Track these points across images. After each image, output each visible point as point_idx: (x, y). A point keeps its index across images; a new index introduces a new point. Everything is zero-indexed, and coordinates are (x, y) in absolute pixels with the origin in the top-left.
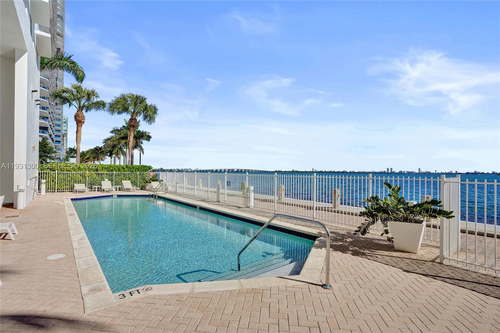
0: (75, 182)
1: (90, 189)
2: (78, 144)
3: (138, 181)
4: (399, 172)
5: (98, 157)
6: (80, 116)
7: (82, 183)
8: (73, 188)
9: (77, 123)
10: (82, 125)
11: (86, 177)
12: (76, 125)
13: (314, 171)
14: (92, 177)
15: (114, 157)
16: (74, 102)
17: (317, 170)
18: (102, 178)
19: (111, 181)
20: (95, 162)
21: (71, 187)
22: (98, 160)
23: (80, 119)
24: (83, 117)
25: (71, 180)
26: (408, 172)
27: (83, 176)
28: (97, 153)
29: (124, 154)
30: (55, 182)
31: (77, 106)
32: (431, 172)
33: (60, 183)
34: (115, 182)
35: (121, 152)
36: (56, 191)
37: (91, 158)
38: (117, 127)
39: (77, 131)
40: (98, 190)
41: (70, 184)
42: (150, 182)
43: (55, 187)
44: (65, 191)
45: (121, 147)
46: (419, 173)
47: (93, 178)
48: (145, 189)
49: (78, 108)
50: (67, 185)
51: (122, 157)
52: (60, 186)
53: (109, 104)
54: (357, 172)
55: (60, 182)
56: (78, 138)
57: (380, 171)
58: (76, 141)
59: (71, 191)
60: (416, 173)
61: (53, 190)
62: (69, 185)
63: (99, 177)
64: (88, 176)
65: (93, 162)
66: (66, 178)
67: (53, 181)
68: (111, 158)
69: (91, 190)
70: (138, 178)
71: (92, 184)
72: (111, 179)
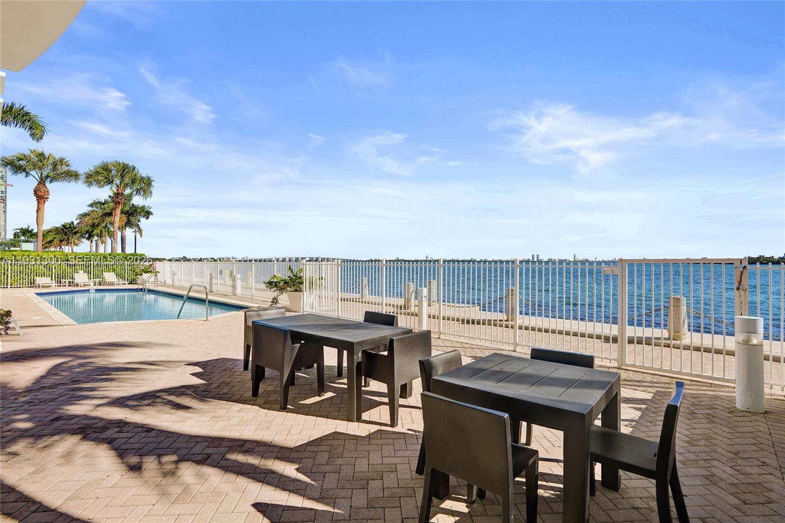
0: (36, 275)
1: (58, 283)
2: (39, 225)
3: (126, 273)
4: (549, 260)
5: (68, 239)
6: (42, 191)
7: (47, 277)
8: (34, 283)
9: (37, 200)
10: (45, 202)
11: (52, 269)
12: (37, 202)
13: (429, 259)
14: (60, 269)
15: (96, 240)
16: (33, 173)
17: (433, 258)
18: (75, 270)
19: (88, 273)
20: (63, 247)
21: (31, 282)
22: (68, 244)
23: (43, 194)
24: (47, 192)
25: (31, 273)
27: (48, 267)
28: (67, 233)
29: (112, 235)
30: (8, 276)
31: (37, 177)
32: (589, 260)
33: (15, 277)
34: (93, 274)
35: (106, 233)
36: (9, 286)
37: (55, 242)
38: (99, 199)
39: (37, 210)
40: (70, 285)
41: (30, 278)
42: (142, 275)
43: (7, 281)
44: (21, 286)
45: (106, 226)
46: (575, 261)
47: (63, 270)
48: (135, 283)
49: (38, 179)
50: (25, 279)
51: (109, 241)
52: (14, 281)
53: (85, 174)
55: (14, 275)
56: (40, 219)
57: (522, 259)
58: (37, 222)
59: (31, 287)
60: (571, 261)
61: (4, 285)
62: (28, 279)
63: (70, 269)
64: (55, 268)
65: (59, 247)
66: (23, 270)
67: (4, 274)
68: (92, 242)
69: (59, 285)
70: (126, 270)
71: (60, 278)
72: (88, 271)
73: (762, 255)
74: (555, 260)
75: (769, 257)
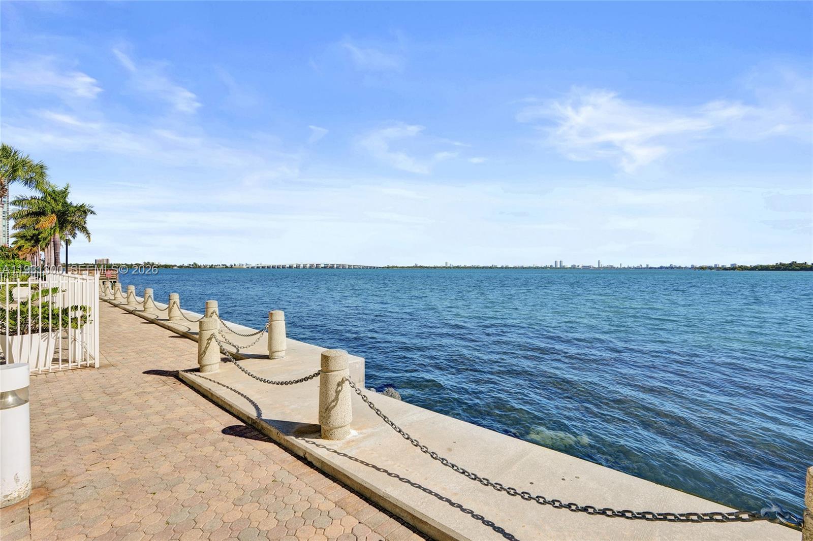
4: (572, 266)
13: (449, 265)
26: (584, 266)
46: (599, 267)
54: (511, 268)
57: (545, 265)
60: (595, 268)
73: (795, 261)
74: (579, 266)
75: (802, 263)
